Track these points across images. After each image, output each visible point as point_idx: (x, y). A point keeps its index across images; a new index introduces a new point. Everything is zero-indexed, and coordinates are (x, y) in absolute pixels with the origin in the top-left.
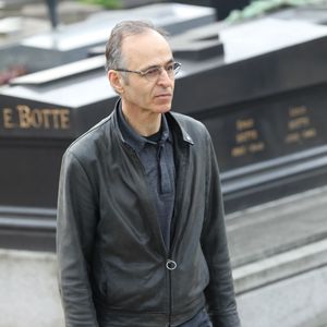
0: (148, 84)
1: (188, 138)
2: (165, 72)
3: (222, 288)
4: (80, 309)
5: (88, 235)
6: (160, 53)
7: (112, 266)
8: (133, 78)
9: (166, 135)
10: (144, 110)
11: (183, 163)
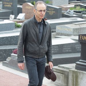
0: (40, 13)
1: (46, 24)
2: (43, 12)
3: (50, 54)
4: (21, 51)
5: (24, 38)
6: (43, 8)
7: (29, 44)
8: (37, 11)
9: (42, 22)
10: (39, 17)
11: (45, 28)
